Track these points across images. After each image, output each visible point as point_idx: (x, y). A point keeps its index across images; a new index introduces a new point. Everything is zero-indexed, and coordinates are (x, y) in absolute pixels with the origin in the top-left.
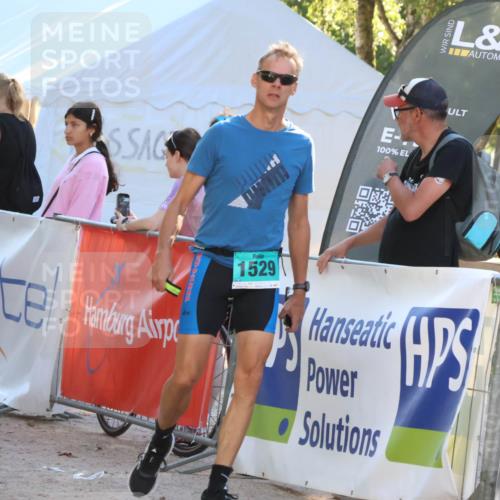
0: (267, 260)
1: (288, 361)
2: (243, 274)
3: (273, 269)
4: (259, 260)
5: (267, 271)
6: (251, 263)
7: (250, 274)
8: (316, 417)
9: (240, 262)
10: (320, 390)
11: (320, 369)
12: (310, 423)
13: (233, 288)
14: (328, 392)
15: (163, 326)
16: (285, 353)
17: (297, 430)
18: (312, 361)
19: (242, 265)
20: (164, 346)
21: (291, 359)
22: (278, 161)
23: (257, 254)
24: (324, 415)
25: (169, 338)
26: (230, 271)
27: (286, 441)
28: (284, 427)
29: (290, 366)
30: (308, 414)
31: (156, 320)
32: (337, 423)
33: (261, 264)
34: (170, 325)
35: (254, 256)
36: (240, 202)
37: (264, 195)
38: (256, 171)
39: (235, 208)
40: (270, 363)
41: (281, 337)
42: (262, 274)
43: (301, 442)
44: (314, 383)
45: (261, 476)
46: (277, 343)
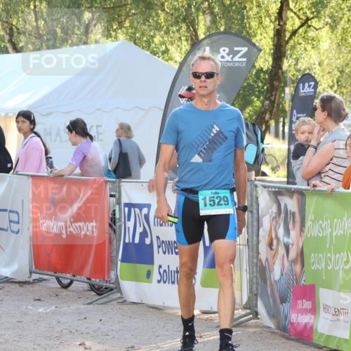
0: (222, 196)
1: (146, 239)
2: (205, 205)
3: (227, 201)
4: (216, 196)
5: (222, 202)
6: (210, 198)
7: (210, 205)
8: (165, 267)
9: (203, 197)
10: (164, 253)
11: (163, 242)
12: (162, 271)
13: (201, 215)
14: (169, 253)
16: (144, 235)
17: (156, 276)
18: (158, 238)
19: (205, 199)
21: (147, 237)
22: (218, 129)
23: (214, 191)
24: (169, 266)
26: (197, 204)
27: (151, 282)
28: (149, 274)
29: (148, 241)
30: (160, 267)
31: (76, 224)
32: (175, 270)
33: (217, 198)
34: (83, 225)
35: (212, 193)
36: (197, 159)
37: (212, 152)
38: (204, 137)
39: (194, 163)
40: (137, 241)
41: (140, 226)
42: (219, 204)
43: (159, 282)
44: (161, 249)
45: (140, 302)
46: (139, 230)
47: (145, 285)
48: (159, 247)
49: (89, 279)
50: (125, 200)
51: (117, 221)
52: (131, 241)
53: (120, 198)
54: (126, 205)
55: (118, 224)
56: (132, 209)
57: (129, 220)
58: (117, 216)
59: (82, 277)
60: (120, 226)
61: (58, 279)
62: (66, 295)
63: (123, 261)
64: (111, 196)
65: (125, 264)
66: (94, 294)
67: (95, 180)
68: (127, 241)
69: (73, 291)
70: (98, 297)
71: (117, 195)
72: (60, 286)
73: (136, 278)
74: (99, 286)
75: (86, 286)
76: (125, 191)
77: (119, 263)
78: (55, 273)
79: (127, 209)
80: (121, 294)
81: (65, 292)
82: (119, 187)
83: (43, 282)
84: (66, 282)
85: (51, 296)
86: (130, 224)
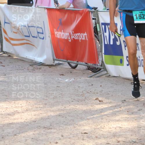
1: (117, 42)
12: (128, 59)
15: (78, 35)
18: (124, 41)
20: (80, 41)
21: (118, 41)
25: (81, 39)
27: (123, 65)
28: (121, 61)
29: (118, 43)
30: (127, 57)
31: (75, 34)
34: (80, 35)
40: (112, 43)
41: (112, 35)
43: (128, 65)
44: (126, 48)
45: (119, 76)
46: (112, 37)
47: (120, 67)
48: (125, 46)
49: (87, 64)
50: (101, 21)
51: (99, 32)
52: (108, 44)
53: (98, 20)
54: (103, 24)
55: (99, 34)
56: (107, 26)
57: (105, 32)
58: (98, 30)
59: (83, 63)
60: (101, 35)
61: (69, 63)
62: (76, 72)
63: (105, 54)
64: (93, 19)
65: (107, 56)
66: (91, 71)
67: (83, 10)
68: (106, 43)
69: (79, 70)
70: (94, 74)
71: (97, 19)
72: (70, 67)
73: (114, 63)
74: (92, 67)
75: (85, 67)
76: (101, 16)
77: (103, 55)
78: (67, 60)
79: (103, 26)
80: (107, 72)
81: (74, 71)
82: (97, 14)
83: (61, 65)
84: (73, 65)
85: (68, 73)
86: (107, 34)
